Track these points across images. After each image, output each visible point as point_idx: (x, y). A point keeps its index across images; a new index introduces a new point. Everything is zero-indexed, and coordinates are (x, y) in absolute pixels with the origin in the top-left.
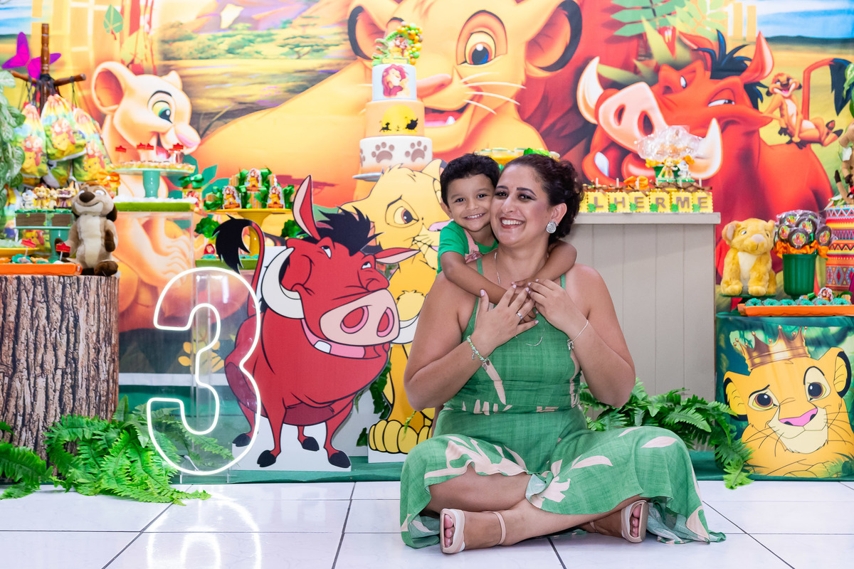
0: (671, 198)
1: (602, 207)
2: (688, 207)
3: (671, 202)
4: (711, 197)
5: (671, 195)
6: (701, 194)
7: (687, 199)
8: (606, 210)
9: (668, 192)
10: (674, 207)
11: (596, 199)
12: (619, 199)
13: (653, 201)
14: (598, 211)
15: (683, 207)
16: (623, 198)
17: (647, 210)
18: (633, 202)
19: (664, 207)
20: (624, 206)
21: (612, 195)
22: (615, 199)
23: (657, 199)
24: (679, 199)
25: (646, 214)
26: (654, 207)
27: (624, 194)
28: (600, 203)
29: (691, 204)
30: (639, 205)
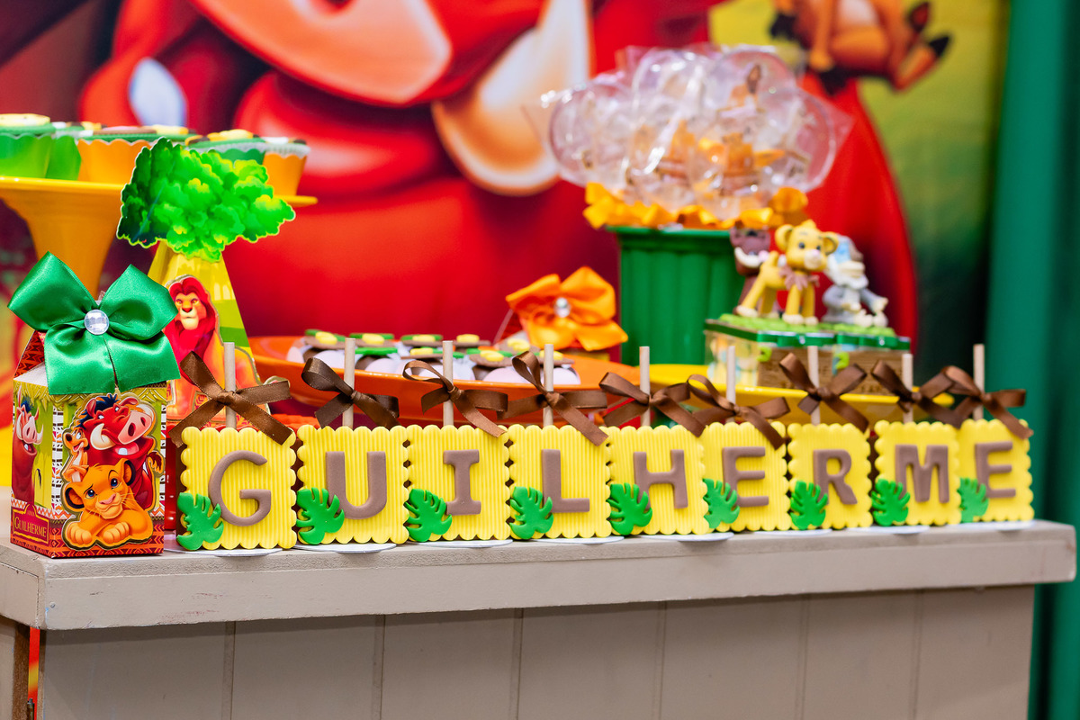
0: (873, 456)
1: (581, 507)
2: (945, 499)
3: (874, 474)
4: (1026, 445)
5: (873, 438)
6: (986, 430)
7: (939, 458)
8: (595, 527)
9: (863, 423)
10: (886, 503)
11: (551, 462)
12: (659, 464)
13: (804, 472)
14: (567, 531)
15: (923, 497)
16: (678, 458)
17: (775, 520)
18: (717, 476)
19: (848, 499)
20: (681, 504)
21: (625, 440)
22: (640, 461)
23: (822, 458)
24: (906, 455)
25: (779, 545)
26: (805, 505)
27: (676, 435)
28: (570, 491)
29: (955, 482)
30: (746, 492)
